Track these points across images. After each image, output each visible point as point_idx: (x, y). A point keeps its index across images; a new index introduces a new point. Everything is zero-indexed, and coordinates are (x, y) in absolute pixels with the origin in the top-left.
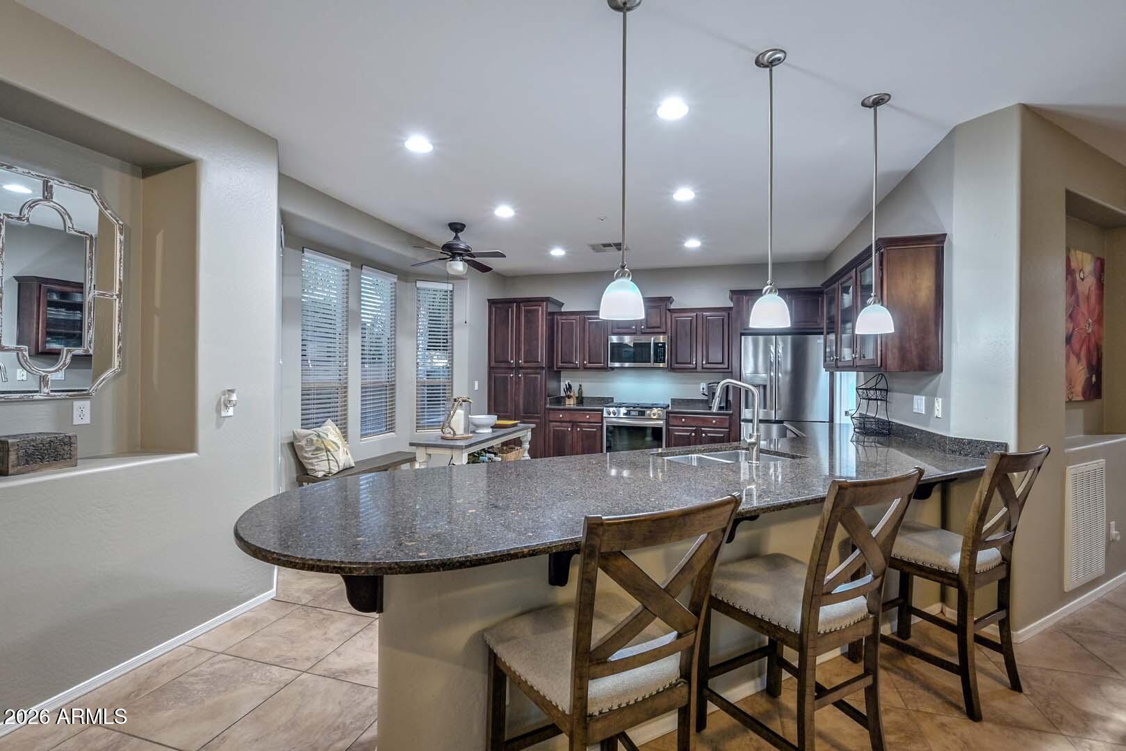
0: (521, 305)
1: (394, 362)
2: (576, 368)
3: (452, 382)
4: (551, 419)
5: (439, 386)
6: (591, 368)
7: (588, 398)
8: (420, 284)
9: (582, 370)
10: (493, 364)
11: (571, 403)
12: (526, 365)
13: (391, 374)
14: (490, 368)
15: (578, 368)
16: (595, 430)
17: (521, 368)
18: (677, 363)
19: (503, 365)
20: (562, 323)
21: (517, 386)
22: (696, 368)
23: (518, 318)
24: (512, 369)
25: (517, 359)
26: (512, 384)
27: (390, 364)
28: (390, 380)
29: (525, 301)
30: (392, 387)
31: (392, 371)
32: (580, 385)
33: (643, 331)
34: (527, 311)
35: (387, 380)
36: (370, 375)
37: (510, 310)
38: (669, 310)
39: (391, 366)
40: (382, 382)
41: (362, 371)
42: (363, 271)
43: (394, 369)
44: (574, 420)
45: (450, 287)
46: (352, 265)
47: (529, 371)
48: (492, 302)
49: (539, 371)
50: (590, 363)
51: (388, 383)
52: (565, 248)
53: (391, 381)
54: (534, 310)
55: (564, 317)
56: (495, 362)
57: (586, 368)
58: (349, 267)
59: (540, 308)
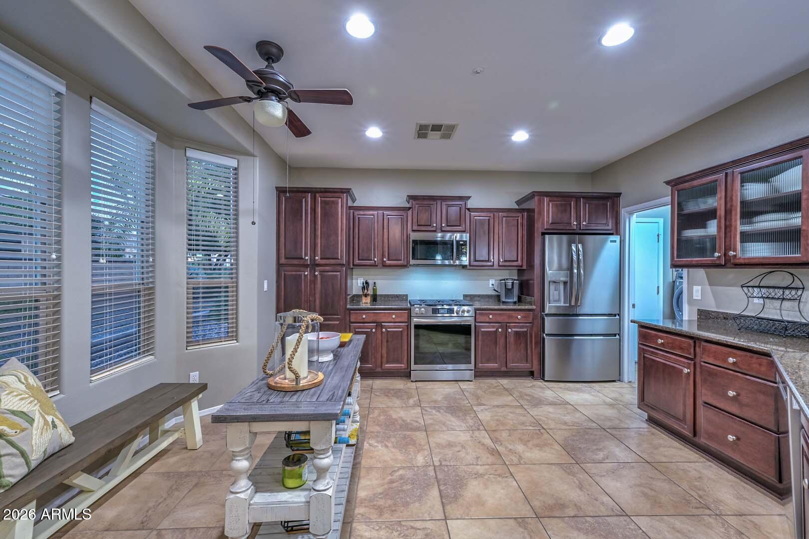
0: (317, 195)
1: (153, 255)
2: (375, 266)
3: (237, 282)
4: (352, 320)
5: (220, 288)
6: (390, 266)
7: (381, 296)
8: (190, 153)
9: (380, 268)
10: (283, 261)
11: (366, 302)
12: (324, 262)
13: (148, 273)
14: (279, 265)
15: (377, 266)
16: (401, 330)
17: (318, 265)
18: (476, 261)
19: (295, 262)
20: (359, 218)
21: (313, 286)
22: (493, 266)
23: (314, 210)
24: (306, 266)
25: (313, 255)
26: (306, 283)
27: (145, 259)
28: (145, 281)
29: (321, 192)
30: (150, 292)
31: (149, 269)
32: (375, 283)
33: (443, 229)
34: (324, 203)
35: (141, 282)
36: (110, 275)
37: (304, 200)
38: (469, 209)
39: (147, 262)
40: (132, 285)
41: (93, 268)
42: (93, 106)
43: (152, 266)
44: (378, 321)
45: (233, 163)
46: (68, 88)
47: (327, 268)
48: (280, 191)
49: (338, 268)
50: (389, 260)
51: (141, 287)
52: (383, 128)
53: (148, 283)
54: (333, 202)
55: (362, 212)
56: (286, 258)
57: (385, 266)
58: (62, 89)
59: (340, 200)
